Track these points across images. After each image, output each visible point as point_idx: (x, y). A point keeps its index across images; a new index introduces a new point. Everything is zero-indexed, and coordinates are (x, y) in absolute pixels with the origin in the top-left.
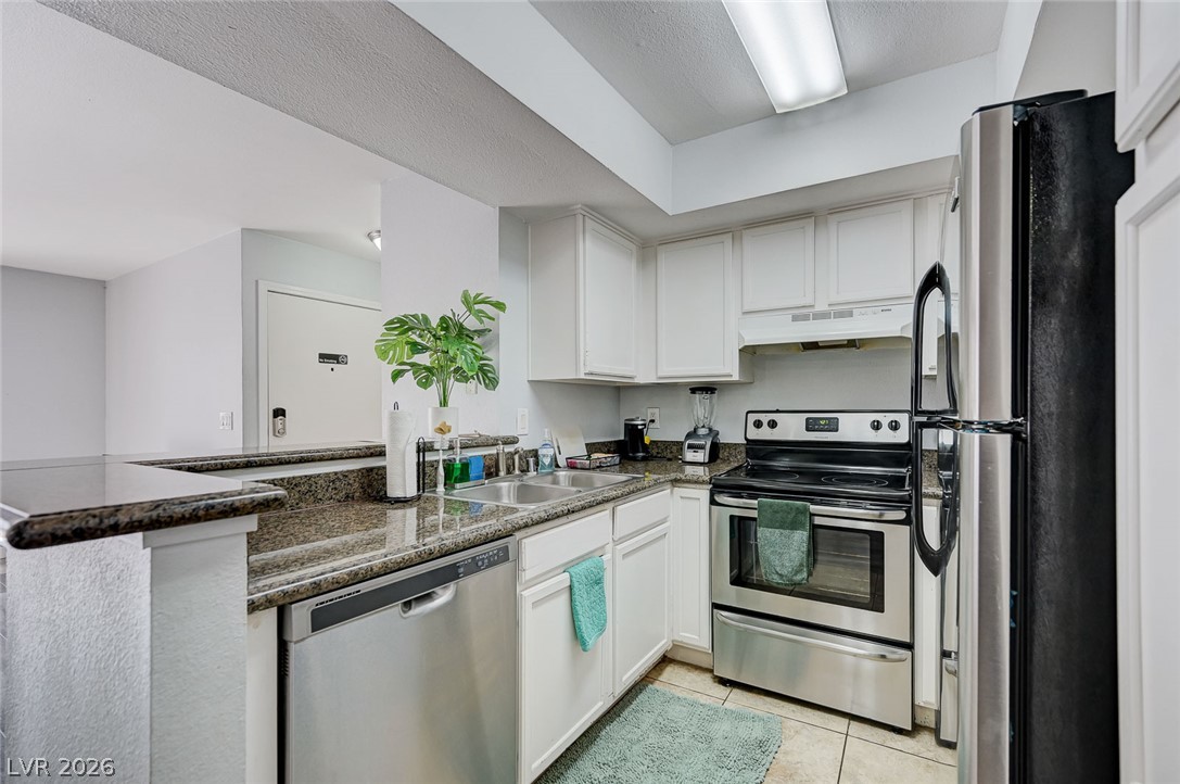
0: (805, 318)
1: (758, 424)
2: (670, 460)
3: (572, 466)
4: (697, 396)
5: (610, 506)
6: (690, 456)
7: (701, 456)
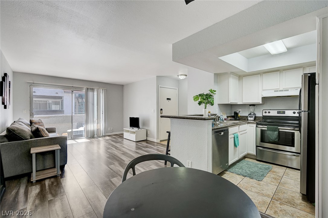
0: (278, 91)
1: (266, 112)
2: (244, 120)
3: (225, 120)
4: (251, 107)
5: (238, 125)
6: (249, 119)
7: (252, 119)
